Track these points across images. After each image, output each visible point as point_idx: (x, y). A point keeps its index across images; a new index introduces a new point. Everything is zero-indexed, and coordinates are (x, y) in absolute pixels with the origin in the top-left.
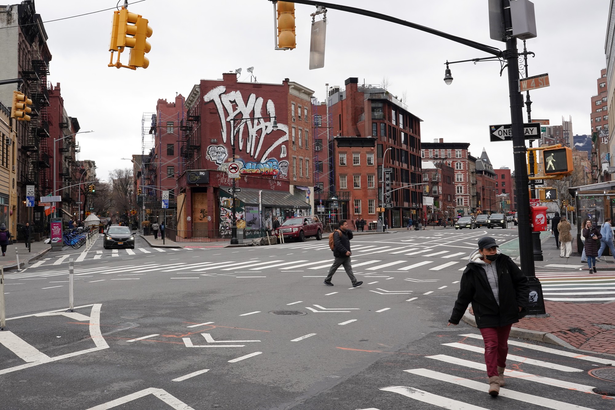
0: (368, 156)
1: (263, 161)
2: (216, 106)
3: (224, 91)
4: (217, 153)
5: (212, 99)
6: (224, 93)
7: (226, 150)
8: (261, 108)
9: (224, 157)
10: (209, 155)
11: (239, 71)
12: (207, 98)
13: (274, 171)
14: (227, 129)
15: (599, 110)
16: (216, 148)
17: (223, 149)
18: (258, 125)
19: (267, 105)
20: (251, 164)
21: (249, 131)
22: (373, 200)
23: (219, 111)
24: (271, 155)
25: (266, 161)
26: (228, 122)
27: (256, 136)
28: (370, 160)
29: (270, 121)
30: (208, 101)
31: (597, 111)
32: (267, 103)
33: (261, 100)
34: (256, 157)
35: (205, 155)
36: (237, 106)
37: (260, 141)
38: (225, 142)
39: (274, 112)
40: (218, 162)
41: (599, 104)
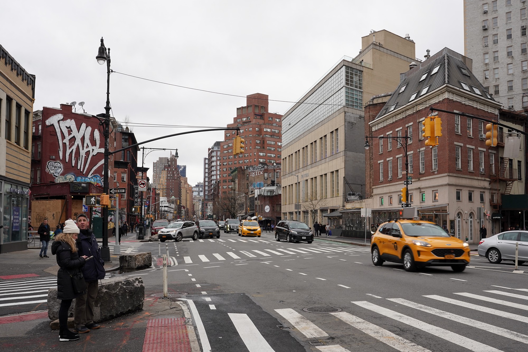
0: (122, 175)
1: (89, 176)
2: (55, 129)
3: (62, 118)
4: (55, 167)
5: (52, 123)
6: (62, 120)
7: (62, 166)
8: (89, 135)
9: (60, 171)
10: (48, 168)
11: (74, 103)
12: (48, 122)
13: (97, 184)
14: (63, 149)
15: (225, 152)
16: (54, 163)
17: (59, 165)
18: (87, 148)
19: (94, 133)
20: (80, 178)
21: (80, 152)
22: (124, 209)
23: (58, 134)
24: (96, 172)
25: (92, 176)
26: (64, 143)
27: (85, 156)
28: (124, 178)
29: (96, 146)
30: (49, 125)
31: (224, 152)
32: (94, 132)
33: (89, 129)
34: (84, 173)
35: (45, 169)
36: (72, 131)
37: (88, 161)
38: (61, 159)
39: (99, 139)
40: (55, 174)
41: (225, 147)
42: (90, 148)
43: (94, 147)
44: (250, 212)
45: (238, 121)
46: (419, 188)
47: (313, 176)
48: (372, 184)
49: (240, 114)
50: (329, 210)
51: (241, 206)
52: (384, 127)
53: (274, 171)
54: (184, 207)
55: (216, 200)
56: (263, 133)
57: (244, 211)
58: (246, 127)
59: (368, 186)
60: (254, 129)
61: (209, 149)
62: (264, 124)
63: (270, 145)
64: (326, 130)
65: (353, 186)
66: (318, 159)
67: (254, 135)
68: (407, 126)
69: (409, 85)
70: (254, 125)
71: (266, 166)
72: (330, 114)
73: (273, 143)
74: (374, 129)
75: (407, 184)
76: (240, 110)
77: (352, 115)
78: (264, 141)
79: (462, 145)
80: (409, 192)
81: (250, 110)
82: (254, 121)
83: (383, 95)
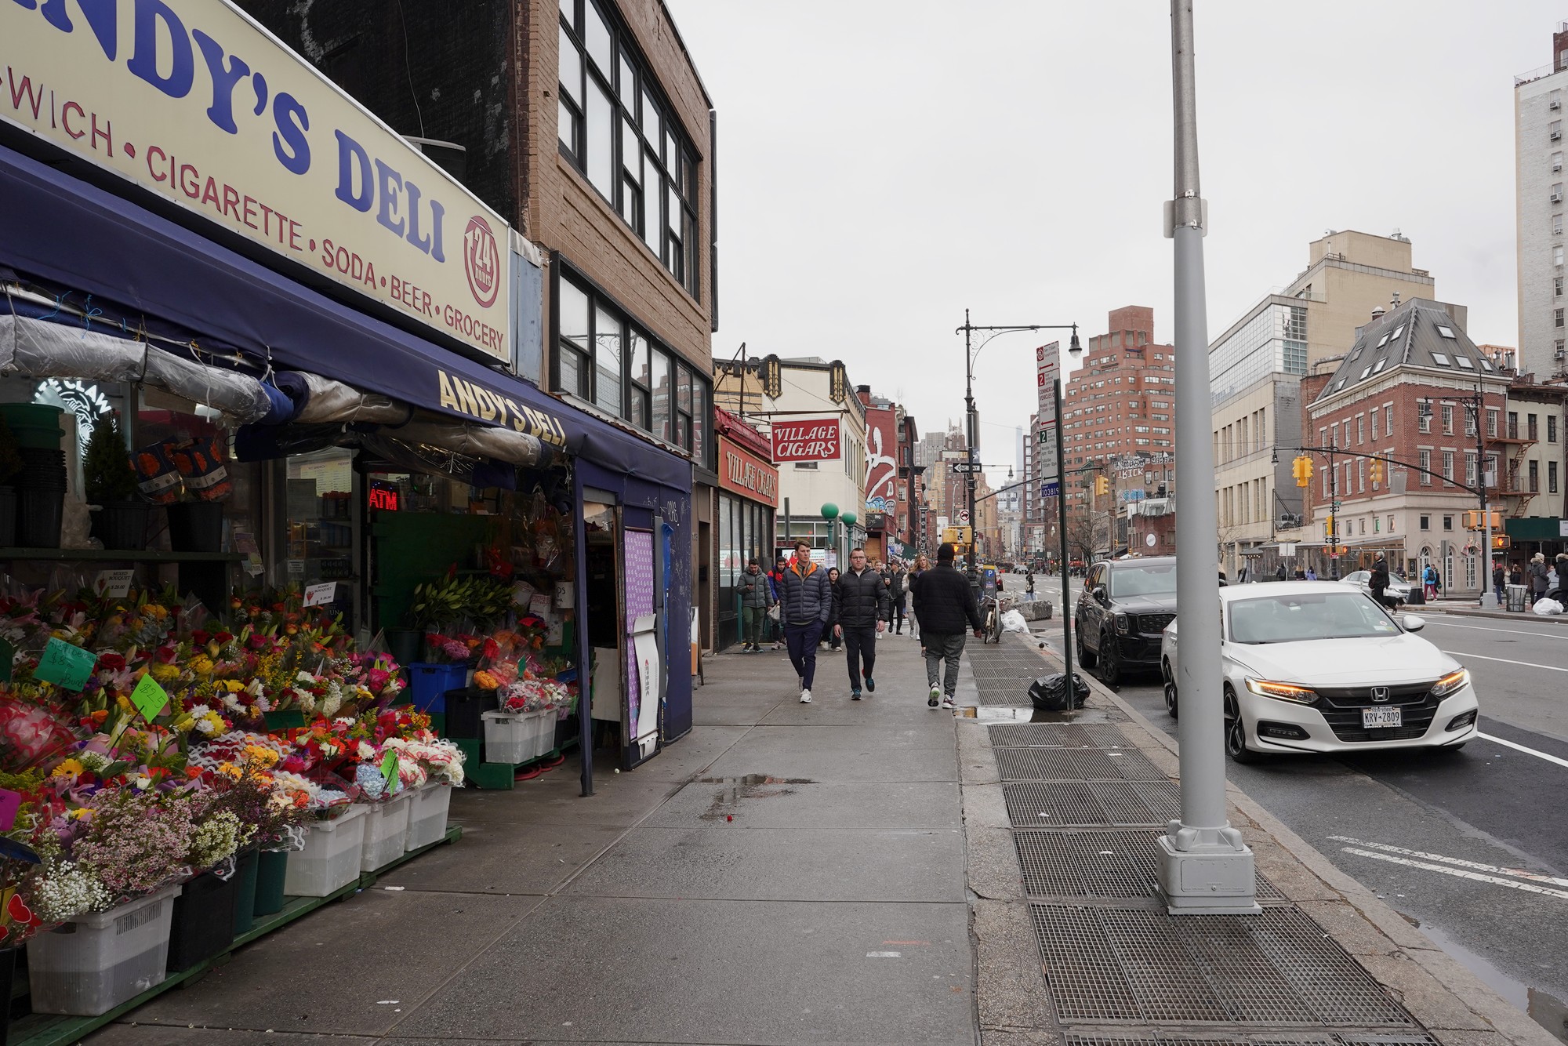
24: (877, 493)
28: (902, 495)
42: (869, 457)
43: (874, 456)
44: (1119, 547)
45: (1093, 363)
46: (1372, 512)
47: (1227, 486)
48: (1312, 503)
49: (1096, 349)
50: (1252, 544)
51: (1103, 535)
52: (1328, 415)
53: (1165, 467)
54: (981, 536)
55: (1050, 521)
56: (1143, 387)
57: (1108, 545)
58: (1109, 376)
59: (1306, 506)
60: (1124, 378)
61: (1033, 417)
62: (1146, 367)
63: (1159, 410)
64: (1246, 408)
65: (1289, 505)
66: (1235, 457)
67: (1126, 392)
68: (1356, 416)
69: (1366, 348)
70: (1124, 372)
71: (1148, 460)
72: (1252, 382)
73: (1163, 405)
74: (1314, 416)
75: (1334, 511)
76: (1096, 342)
77: (1286, 385)
78: (1145, 403)
79: (1432, 448)
80: (1336, 520)
81: (1117, 340)
82: (1124, 364)
83: (1331, 358)
